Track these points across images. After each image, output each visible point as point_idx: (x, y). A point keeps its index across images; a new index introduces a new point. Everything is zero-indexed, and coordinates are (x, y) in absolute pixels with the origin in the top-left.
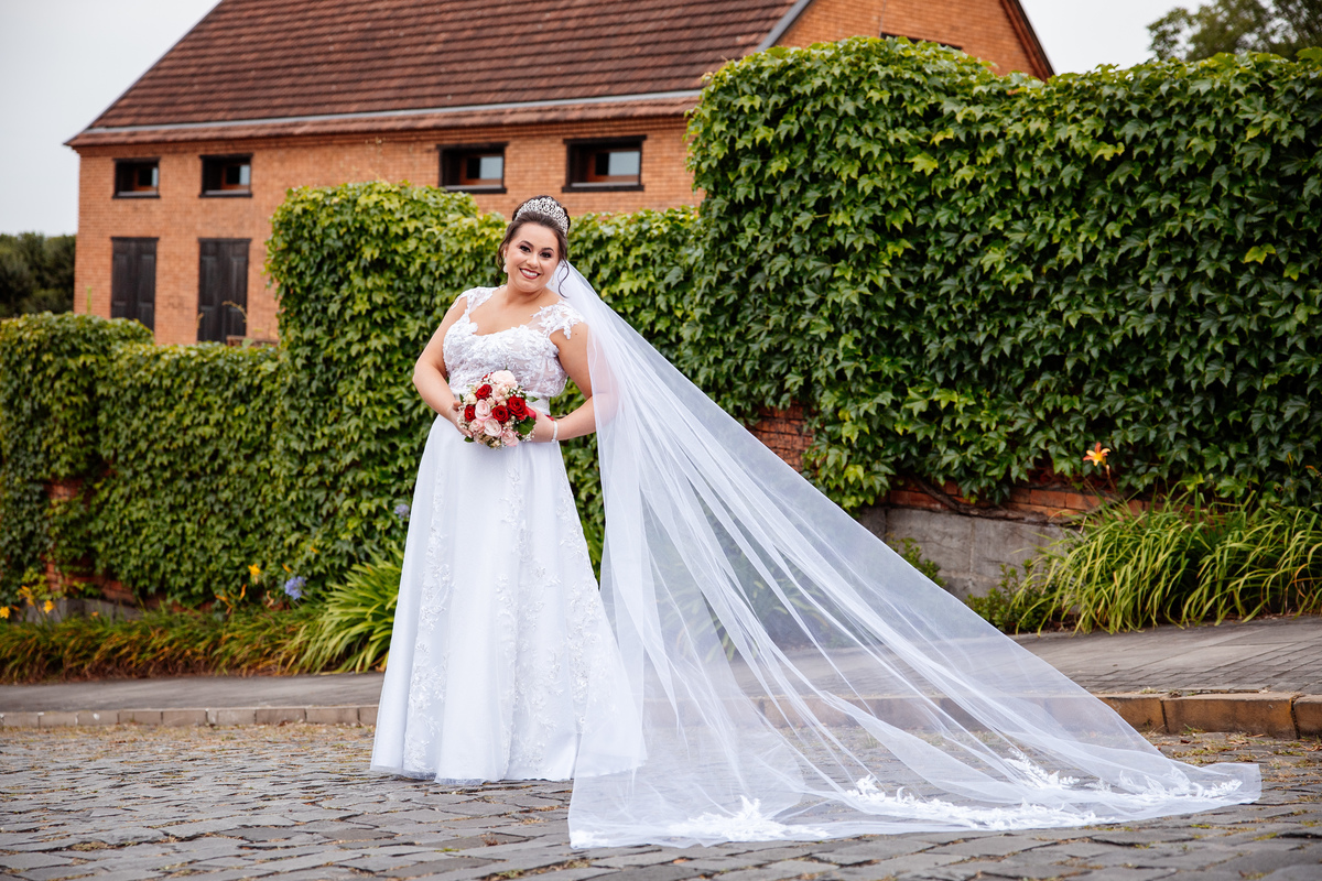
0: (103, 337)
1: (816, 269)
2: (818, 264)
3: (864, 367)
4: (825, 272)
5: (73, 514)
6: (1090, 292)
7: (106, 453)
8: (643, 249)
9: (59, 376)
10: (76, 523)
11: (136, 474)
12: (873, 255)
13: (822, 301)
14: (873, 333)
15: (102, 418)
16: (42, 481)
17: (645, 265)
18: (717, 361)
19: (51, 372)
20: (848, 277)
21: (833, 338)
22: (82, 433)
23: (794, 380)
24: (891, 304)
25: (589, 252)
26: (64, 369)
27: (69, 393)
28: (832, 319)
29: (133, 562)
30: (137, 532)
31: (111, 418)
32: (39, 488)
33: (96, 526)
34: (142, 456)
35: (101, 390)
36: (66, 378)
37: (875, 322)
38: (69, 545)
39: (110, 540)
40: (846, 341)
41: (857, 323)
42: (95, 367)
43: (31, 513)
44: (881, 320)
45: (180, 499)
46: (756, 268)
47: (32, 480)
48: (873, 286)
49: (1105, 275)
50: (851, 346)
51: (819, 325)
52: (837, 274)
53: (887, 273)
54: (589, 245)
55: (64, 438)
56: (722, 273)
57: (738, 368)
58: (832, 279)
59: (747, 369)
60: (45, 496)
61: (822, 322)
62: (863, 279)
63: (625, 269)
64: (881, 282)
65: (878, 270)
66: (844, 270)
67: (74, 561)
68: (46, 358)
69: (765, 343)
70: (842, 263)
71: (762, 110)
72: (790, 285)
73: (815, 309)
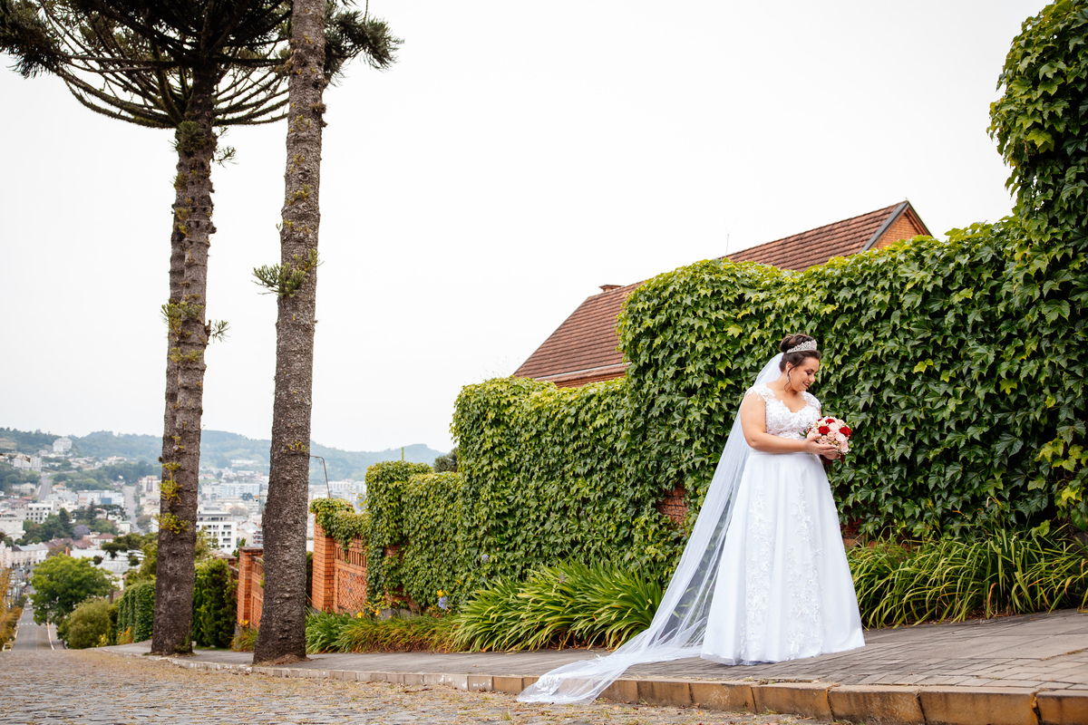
0: (406, 472)
1: (679, 401)
2: (680, 398)
3: (707, 461)
4: (684, 403)
5: (394, 564)
6: (828, 402)
7: (405, 532)
8: (608, 400)
9: (385, 492)
10: (395, 569)
11: (416, 543)
12: (710, 390)
13: (684, 421)
14: (712, 439)
15: (404, 514)
16: (381, 547)
17: (608, 409)
18: (637, 463)
19: (382, 491)
20: (696, 405)
21: (689, 443)
22: (396, 522)
23: (672, 471)
24: (721, 420)
25: (584, 405)
26: (387, 489)
27: (390, 501)
28: (690, 432)
29: (415, 589)
30: (416, 573)
31: (408, 513)
32: (381, 551)
33: (402, 571)
34: (416, 533)
35: (403, 499)
36: (388, 493)
37: (713, 432)
38: (391, 580)
39: (407, 578)
40: (697, 445)
41: (704, 433)
42: (401, 487)
43: (378, 564)
44: (716, 429)
45: (431, 555)
46: (652, 404)
47: (377, 547)
48: (709, 410)
49: (835, 391)
50: (699, 448)
51: (681, 436)
52: (690, 403)
53: (718, 400)
54: (584, 401)
55: (388, 525)
56: (636, 409)
57: (647, 466)
58: (689, 407)
59: (650, 466)
60: (384, 554)
61: (684, 434)
62: (704, 405)
63: (599, 412)
64: (713, 406)
65: (713, 399)
66: (694, 400)
67: (394, 589)
68: (380, 483)
69: (657, 449)
70: (694, 397)
71: (649, 309)
72: (668, 412)
73: (681, 425)
